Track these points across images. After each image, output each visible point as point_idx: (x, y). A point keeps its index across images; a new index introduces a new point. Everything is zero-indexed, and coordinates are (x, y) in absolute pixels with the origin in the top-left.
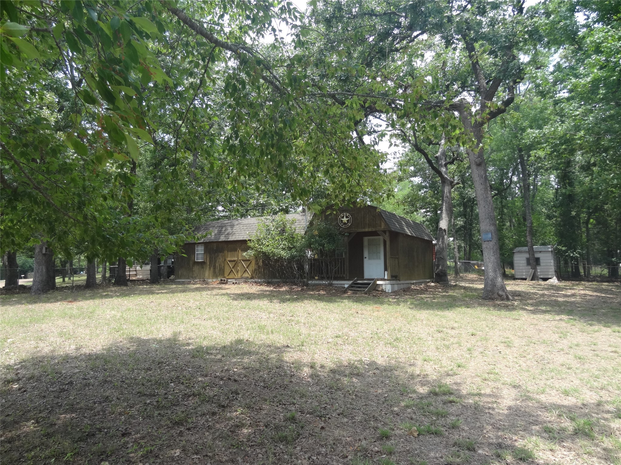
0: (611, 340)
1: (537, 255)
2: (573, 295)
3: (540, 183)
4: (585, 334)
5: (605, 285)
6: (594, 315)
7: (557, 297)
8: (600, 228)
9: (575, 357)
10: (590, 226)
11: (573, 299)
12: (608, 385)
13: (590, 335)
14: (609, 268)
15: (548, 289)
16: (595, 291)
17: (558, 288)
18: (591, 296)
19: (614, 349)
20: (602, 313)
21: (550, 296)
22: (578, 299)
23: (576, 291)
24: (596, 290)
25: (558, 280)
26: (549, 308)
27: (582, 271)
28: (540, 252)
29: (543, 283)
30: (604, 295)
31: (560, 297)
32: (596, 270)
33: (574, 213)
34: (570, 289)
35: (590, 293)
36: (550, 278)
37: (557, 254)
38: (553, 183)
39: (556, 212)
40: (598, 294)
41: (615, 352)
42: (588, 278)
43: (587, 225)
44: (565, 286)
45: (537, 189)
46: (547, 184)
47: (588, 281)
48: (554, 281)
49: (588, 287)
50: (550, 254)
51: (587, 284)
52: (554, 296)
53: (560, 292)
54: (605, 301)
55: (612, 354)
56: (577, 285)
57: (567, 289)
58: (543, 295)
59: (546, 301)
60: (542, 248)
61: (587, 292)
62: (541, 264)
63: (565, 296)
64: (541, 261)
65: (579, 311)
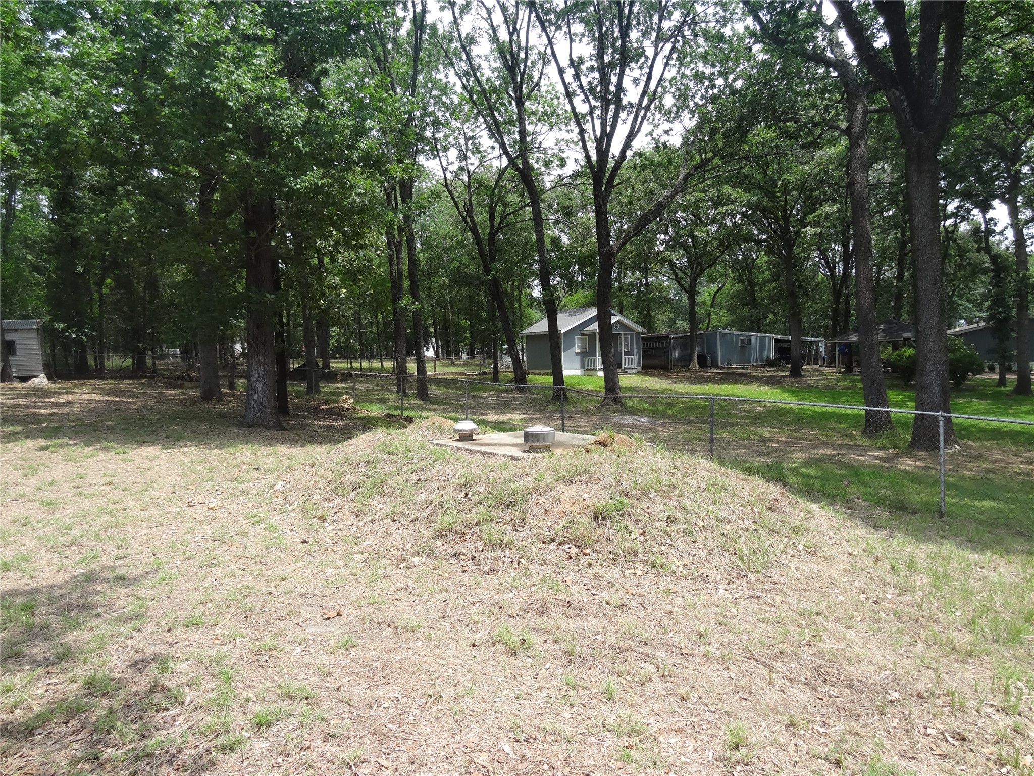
0: (110, 466)
1: (9, 337)
2: (68, 403)
3: (20, 206)
4: (70, 463)
5: (124, 385)
6: (95, 431)
7: (40, 407)
8: (121, 294)
9: (42, 502)
10: (105, 291)
11: (66, 410)
12: (81, 536)
13: (78, 464)
14: (133, 358)
15: (26, 396)
16: (107, 394)
17: (45, 393)
18: (98, 401)
19: (107, 480)
20: (108, 426)
21: (28, 407)
22: (76, 409)
23: (76, 396)
24: (108, 392)
25: (50, 378)
26: (18, 429)
27: (91, 362)
28: (16, 330)
29: (19, 385)
30: (117, 399)
31: (46, 407)
32: (114, 361)
33: (80, 269)
34: (67, 393)
35: (98, 397)
36: (35, 377)
37: (47, 334)
38: (46, 210)
39: (49, 262)
40: (111, 398)
41: (110, 483)
42: (100, 373)
43: (101, 289)
44: (59, 388)
45: (14, 217)
46: (34, 208)
47: (103, 379)
48: (42, 381)
49: (97, 389)
50: (34, 335)
51: (99, 383)
52: (34, 407)
53: (48, 400)
54: (117, 408)
55: (104, 488)
56: (82, 385)
57: (60, 393)
58: (14, 406)
59: (18, 416)
60: (21, 324)
61: (94, 397)
62: (18, 352)
63: (56, 405)
64: (18, 347)
65: (72, 427)
